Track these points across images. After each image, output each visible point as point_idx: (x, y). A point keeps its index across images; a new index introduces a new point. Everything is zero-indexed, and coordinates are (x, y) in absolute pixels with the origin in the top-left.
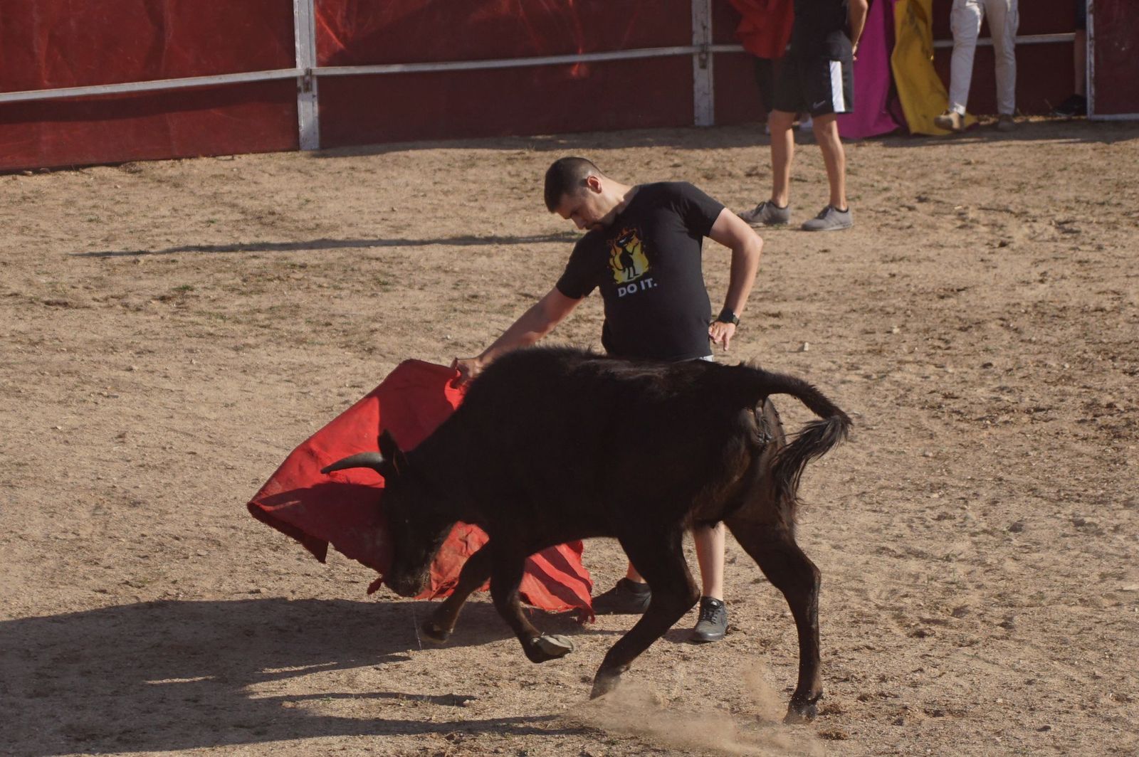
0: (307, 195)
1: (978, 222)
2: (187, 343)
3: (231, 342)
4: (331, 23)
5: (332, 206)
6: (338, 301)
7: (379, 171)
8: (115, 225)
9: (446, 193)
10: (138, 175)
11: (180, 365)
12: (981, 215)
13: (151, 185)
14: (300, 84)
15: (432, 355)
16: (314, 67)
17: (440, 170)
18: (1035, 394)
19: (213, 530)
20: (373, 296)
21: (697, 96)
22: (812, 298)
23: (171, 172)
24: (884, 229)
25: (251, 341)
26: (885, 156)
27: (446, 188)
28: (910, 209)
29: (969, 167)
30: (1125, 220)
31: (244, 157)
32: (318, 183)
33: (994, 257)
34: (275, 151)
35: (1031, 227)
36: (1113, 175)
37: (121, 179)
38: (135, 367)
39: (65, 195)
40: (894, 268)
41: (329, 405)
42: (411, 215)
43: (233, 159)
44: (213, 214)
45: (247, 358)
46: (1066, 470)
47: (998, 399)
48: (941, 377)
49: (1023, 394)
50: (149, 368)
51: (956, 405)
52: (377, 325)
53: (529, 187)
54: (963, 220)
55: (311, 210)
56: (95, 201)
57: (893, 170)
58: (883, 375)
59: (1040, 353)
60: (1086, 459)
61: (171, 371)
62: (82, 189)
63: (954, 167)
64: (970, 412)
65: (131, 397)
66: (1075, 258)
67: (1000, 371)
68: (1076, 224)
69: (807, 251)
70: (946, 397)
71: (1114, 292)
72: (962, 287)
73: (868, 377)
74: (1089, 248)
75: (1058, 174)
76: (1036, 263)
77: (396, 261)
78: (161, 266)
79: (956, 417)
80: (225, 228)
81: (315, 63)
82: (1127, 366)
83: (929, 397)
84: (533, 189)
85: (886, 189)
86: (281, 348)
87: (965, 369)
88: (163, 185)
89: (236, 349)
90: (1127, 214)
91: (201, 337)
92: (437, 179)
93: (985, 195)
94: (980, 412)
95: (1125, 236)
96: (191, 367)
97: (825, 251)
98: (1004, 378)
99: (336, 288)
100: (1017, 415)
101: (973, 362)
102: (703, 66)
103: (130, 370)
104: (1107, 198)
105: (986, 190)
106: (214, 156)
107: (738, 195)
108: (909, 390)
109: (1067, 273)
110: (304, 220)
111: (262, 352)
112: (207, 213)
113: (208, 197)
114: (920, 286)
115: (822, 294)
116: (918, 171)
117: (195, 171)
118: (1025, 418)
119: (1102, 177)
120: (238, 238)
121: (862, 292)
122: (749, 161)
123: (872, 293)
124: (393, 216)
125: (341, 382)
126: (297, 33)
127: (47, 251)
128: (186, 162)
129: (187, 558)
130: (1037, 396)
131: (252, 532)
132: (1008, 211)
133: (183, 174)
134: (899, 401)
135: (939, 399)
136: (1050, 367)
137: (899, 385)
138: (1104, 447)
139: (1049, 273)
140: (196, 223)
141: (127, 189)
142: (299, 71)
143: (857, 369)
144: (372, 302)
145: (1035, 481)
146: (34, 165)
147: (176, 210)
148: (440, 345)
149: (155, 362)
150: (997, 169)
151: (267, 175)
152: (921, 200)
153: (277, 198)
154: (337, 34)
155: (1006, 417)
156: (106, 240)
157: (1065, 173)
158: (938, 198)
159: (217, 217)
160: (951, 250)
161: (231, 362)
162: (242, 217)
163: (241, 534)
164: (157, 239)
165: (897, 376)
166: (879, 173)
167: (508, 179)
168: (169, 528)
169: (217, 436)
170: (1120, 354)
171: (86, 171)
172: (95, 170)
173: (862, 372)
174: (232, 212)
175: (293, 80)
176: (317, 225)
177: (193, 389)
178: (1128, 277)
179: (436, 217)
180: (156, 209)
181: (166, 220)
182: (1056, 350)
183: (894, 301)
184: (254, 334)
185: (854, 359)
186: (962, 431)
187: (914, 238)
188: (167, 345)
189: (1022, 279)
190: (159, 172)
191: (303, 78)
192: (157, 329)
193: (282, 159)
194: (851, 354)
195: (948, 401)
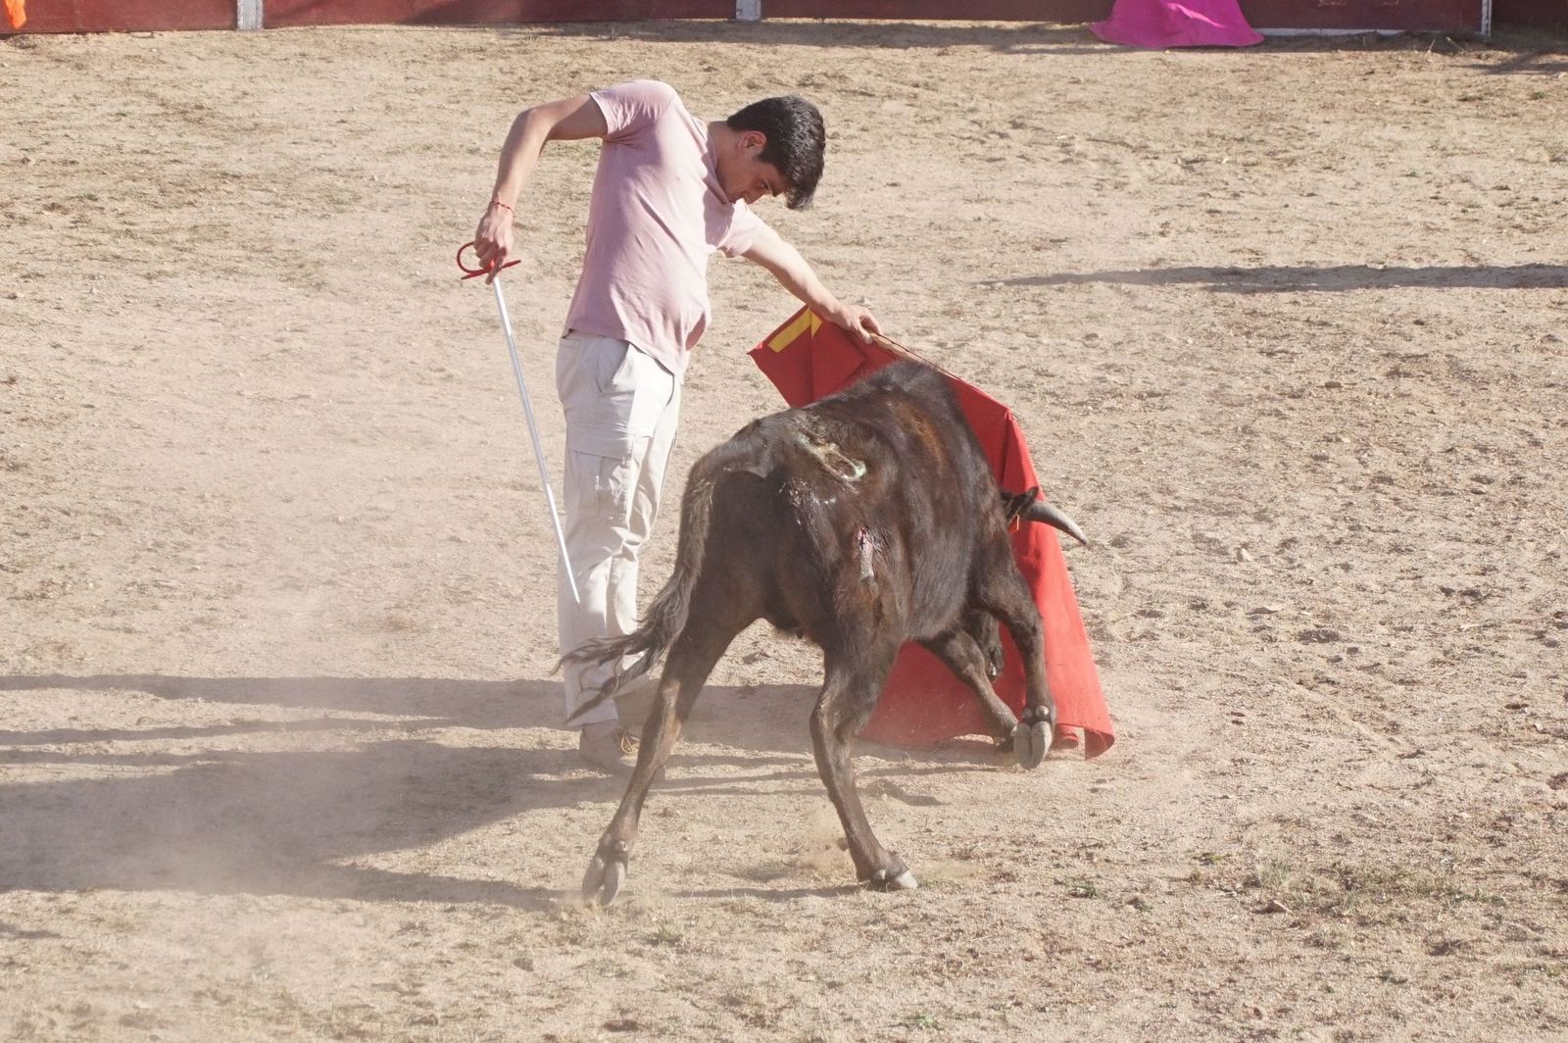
1: (1085, 156)
2: (88, 267)
3: (144, 269)
5: (275, 102)
6: (279, 221)
7: (338, 59)
9: (421, 92)
11: (77, 294)
12: (1091, 147)
13: (47, 65)
15: (396, 295)
18: (1150, 375)
19: (111, 504)
20: (324, 216)
22: (876, 242)
23: (74, 49)
24: (969, 160)
25: (168, 268)
26: (972, 69)
27: (420, 85)
28: (1002, 136)
29: (1077, 87)
30: (1269, 161)
31: (166, 34)
32: (258, 72)
33: (1105, 201)
35: (1151, 165)
36: (1255, 104)
37: (8, 56)
38: (19, 294)
40: (978, 210)
41: (265, 352)
43: (152, 37)
44: (125, 105)
45: (161, 288)
46: (1184, 471)
47: (1102, 380)
48: (1033, 349)
49: (1134, 375)
50: (38, 297)
51: (1051, 385)
52: (327, 255)
53: (526, 88)
54: (1068, 153)
55: (249, 105)
57: (983, 87)
58: (962, 344)
59: (1157, 323)
60: (1210, 458)
61: (66, 302)
63: (1059, 86)
64: (1067, 395)
65: (14, 333)
66: (1205, 207)
67: (1106, 344)
68: (1207, 164)
69: (871, 183)
70: (1038, 374)
71: (1252, 251)
72: (1062, 237)
73: (941, 345)
74: (1222, 194)
75: (1187, 100)
76: (1157, 210)
77: (355, 174)
78: (56, 167)
79: (1050, 399)
82: (1265, 343)
83: (1017, 374)
84: (530, 91)
85: (972, 110)
86: (205, 279)
87: (1063, 341)
88: (63, 66)
89: (149, 277)
90: (1271, 154)
91: (105, 259)
93: (1096, 122)
94: (1081, 395)
95: (1268, 181)
96: (91, 298)
97: (894, 185)
98: (1111, 353)
99: (277, 205)
100: (1125, 400)
101: (1073, 331)
103: (14, 297)
104: (1246, 132)
105: (1097, 116)
108: (993, 364)
109: (1195, 224)
110: (240, 118)
111: (181, 282)
114: (1011, 233)
115: (888, 239)
116: (1014, 89)
118: (1136, 404)
119: (1242, 107)
120: (155, 136)
121: (939, 239)
122: (805, 68)
123: (952, 240)
124: (352, 117)
125: (280, 325)
128: (93, 38)
129: (78, 538)
130: (1152, 377)
131: (162, 509)
132: (1124, 144)
133: (88, 53)
134: (980, 377)
135: (1031, 376)
136: (1169, 341)
137: (980, 358)
138: (1230, 446)
139: (1173, 224)
140: (103, 116)
141: (17, 69)
143: (927, 333)
144: (323, 225)
145: (1144, 484)
147: (77, 98)
148: (408, 283)
149: (46, 289)
150: (1111, 90)
152: (1016, 126)
153: (206, 88)
155: (1112, 403)
157: (1197, 99)
158: (1037, 123)
159: (130, 108)
160: (1051, 190)
161: (142, 293)
162: (162, 110)
163: (148, 510)
164: (51, 132)
165: (979, 346)
166: (965, 89)
167: (499, 76)
168: (55, 499)
169: (122, 385)
170: (1256, 328)
173: (934, 338)
174: (149, 103)
176: (256, 125)
177: (93, 327)
178: (1269, 232)
181: (65, 110)
182: (1178, 321)
183: (977, 251)
184: (172, 258)
185: (925, 322)
186: (1058, 418)
187: (1005, 173)
188: (61, 268)
189: (1138, 230)
190: (58, 48)
192: (49, 249)
193: (215, 38)
194: (922, 316)
195: (1040, 380)
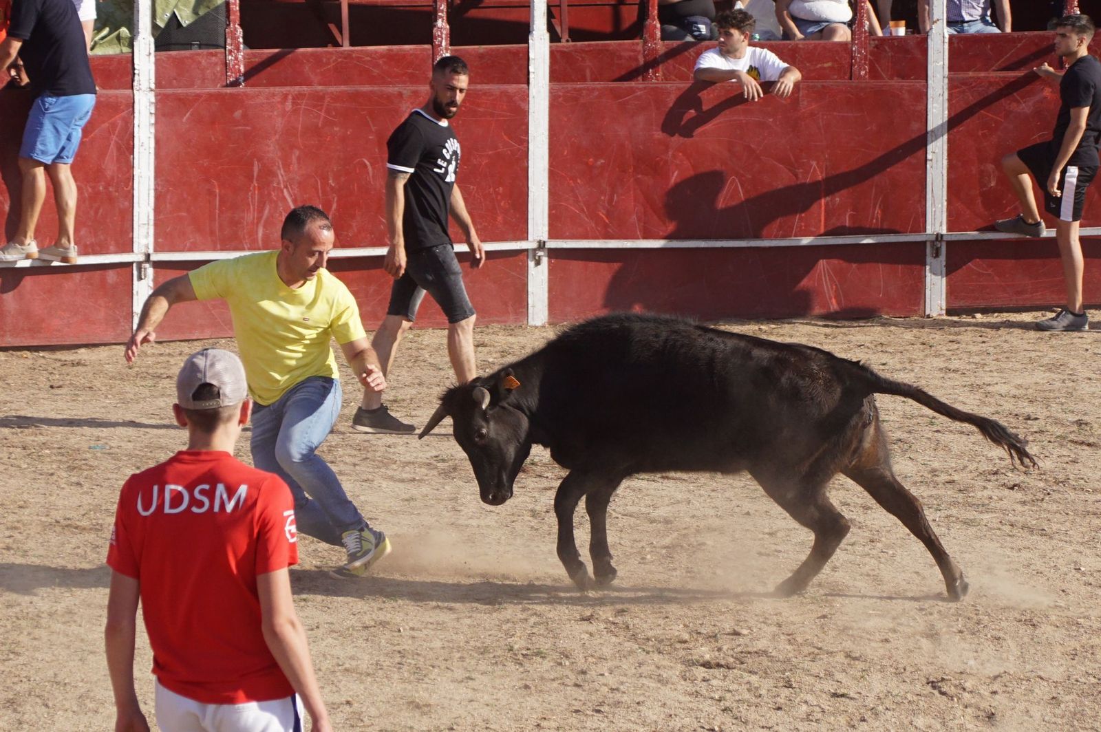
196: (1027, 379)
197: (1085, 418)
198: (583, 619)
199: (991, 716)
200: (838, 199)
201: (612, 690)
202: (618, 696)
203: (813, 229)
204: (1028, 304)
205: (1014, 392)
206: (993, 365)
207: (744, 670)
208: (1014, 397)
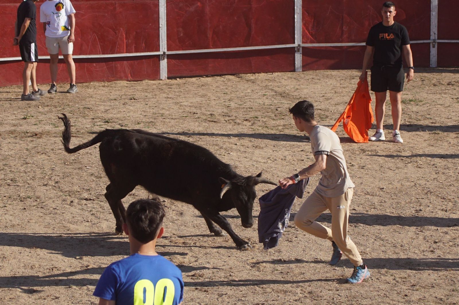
0: (297, 87)
4: (307, 29)
8: (233, 95)
10: (240, 78)
14: (296, 49)
16: (301, 44)
17: (342, 80)
21: (431, 57)
34: (287, 72)
39: (217, 85)
42: (332, 95)
56: (226, 87)
62: (222, 83)
80: (269, 97)
81: (301, 42)
92: (341, 83)
102: (434, 47)
106: (266, 73)
107: (444, 92)
112: (263, 92)
113: (264, 87)
117: (260, 78)
126: (296, 32)
127: (210, 103)
142: (296, 45)
146: (206, 74)
151: (284, 80)
154: (309, 33)
156: (229, 100)
171: (223, 76)
172: (226, 76)
175: (294, 48)
179: (340, 96)
180: (246, 90)
191: (297, 47)
196: (194, 100)
197: (213, 113)
198: (44, 185)
199: (181, 214)
200: (130, 41)
201: (54, 209)
202: (56, 211)
203: (122, 51)
204: (194, 75)
205: (190, 104)
206: (183, 96)
207: (99, 201)
208: (190, 106)
